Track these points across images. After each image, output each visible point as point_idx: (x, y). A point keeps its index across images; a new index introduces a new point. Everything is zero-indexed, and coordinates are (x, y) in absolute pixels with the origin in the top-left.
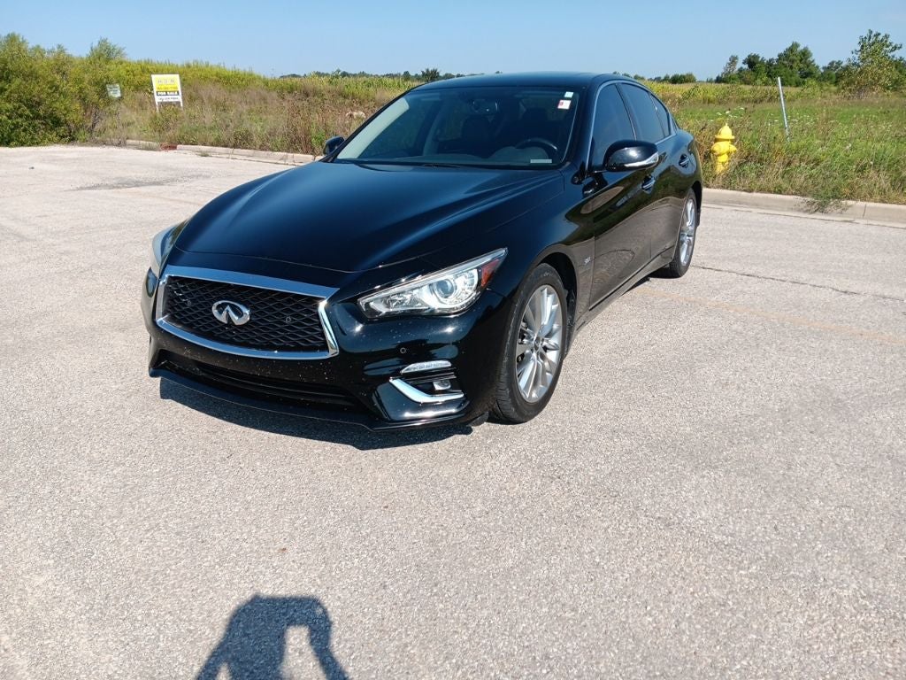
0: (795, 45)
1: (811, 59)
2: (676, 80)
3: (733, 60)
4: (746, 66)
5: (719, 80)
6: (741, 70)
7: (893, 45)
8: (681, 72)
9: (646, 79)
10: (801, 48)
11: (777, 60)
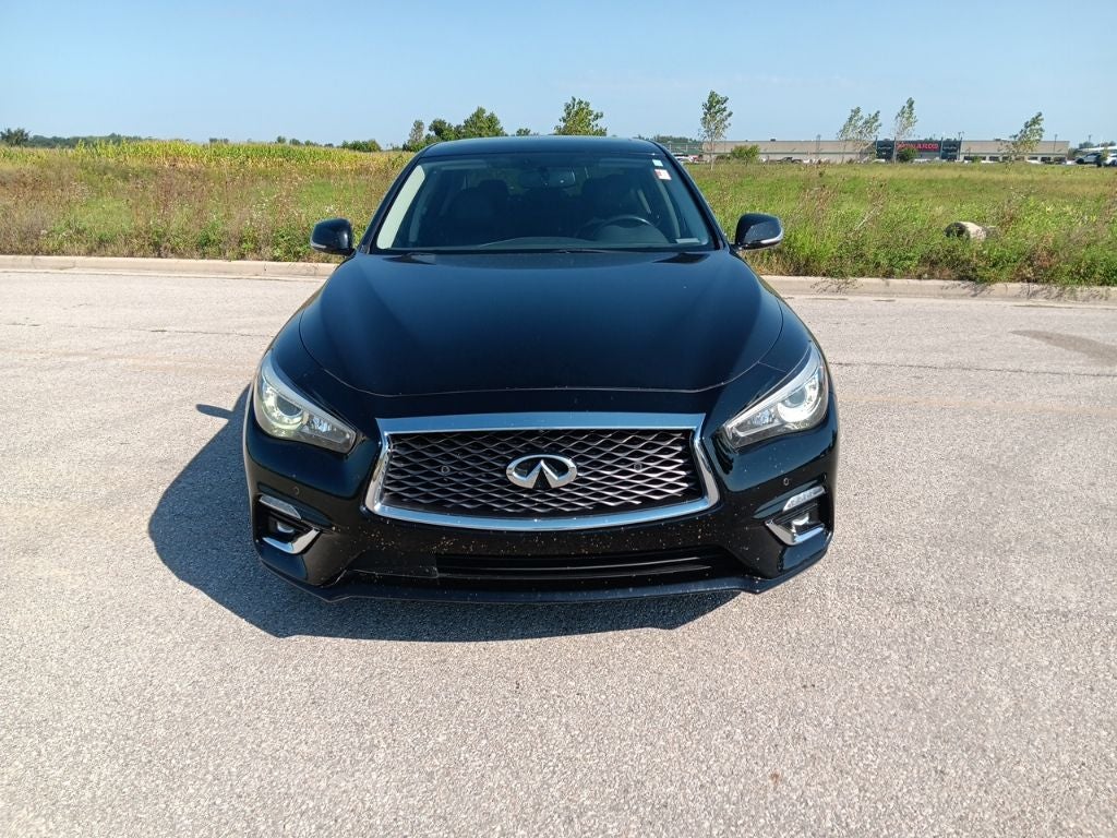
0: (481, 111)
1: (498, 127)
2: (356, 147)
3: (419, 126)
4: (433, 133)
5: (406, 148)
6: (428, 137)
7: (595, 113)
8: (362, 139)
9: (335, 145)
10: (487, 114)
11: (465, 127)
